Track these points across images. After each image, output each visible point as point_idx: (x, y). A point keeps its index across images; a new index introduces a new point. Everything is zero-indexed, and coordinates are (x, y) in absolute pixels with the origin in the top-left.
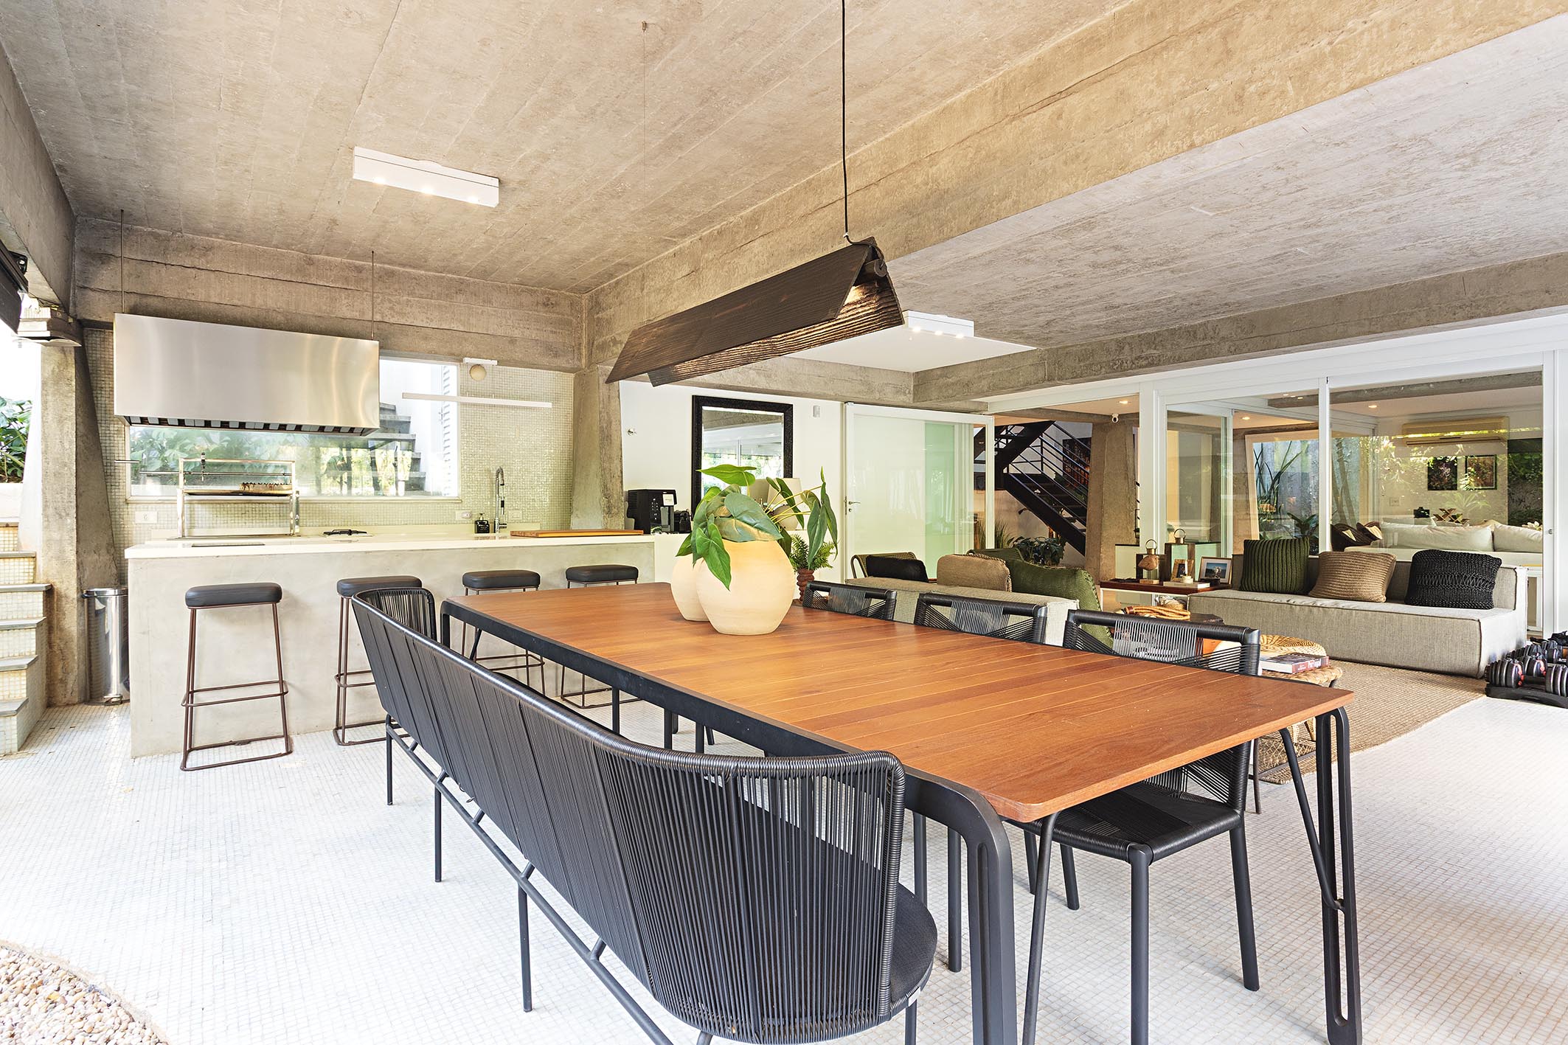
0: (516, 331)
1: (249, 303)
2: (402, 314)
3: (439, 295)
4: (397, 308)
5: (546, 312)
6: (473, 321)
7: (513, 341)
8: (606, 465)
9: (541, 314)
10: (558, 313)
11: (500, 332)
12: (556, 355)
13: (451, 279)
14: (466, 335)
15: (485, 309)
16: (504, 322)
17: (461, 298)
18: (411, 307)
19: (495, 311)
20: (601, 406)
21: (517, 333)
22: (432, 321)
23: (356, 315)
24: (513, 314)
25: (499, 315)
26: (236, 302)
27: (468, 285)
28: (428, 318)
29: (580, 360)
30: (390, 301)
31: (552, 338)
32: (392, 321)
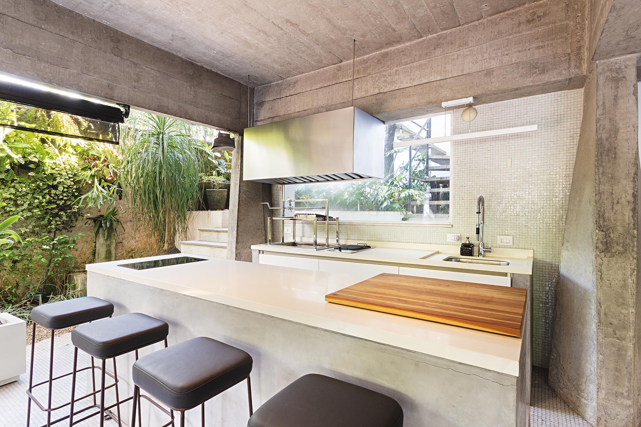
0: (493, 62)
1: (310, 107)
2: (392, 83)
3: (420, 56)
4: (389, 79)
5: (531, 29)
6: (449, 67)
7: (489, 73)
8: (605, 188)
9: (524, 33)
10: (547, 24)
11: (476, 68)
12: (543, 71)
13: (430, 39)
14: (442, 83)
15: (461, 52)
16: (480, 58)
17: (439, 51)
18: (399, 75)
19: (470, 51)
20: (600, 111)
21: (494, 64)
22: (414, 80)
23: (363, 94)
24: (490, 46)
25: (475, 53)
26: (306, 108)
27: (445, 38)
28: (411, 79)
29: (579, 67)
30: (384, 76)
31: (537, 55)
32: (385, 91)
